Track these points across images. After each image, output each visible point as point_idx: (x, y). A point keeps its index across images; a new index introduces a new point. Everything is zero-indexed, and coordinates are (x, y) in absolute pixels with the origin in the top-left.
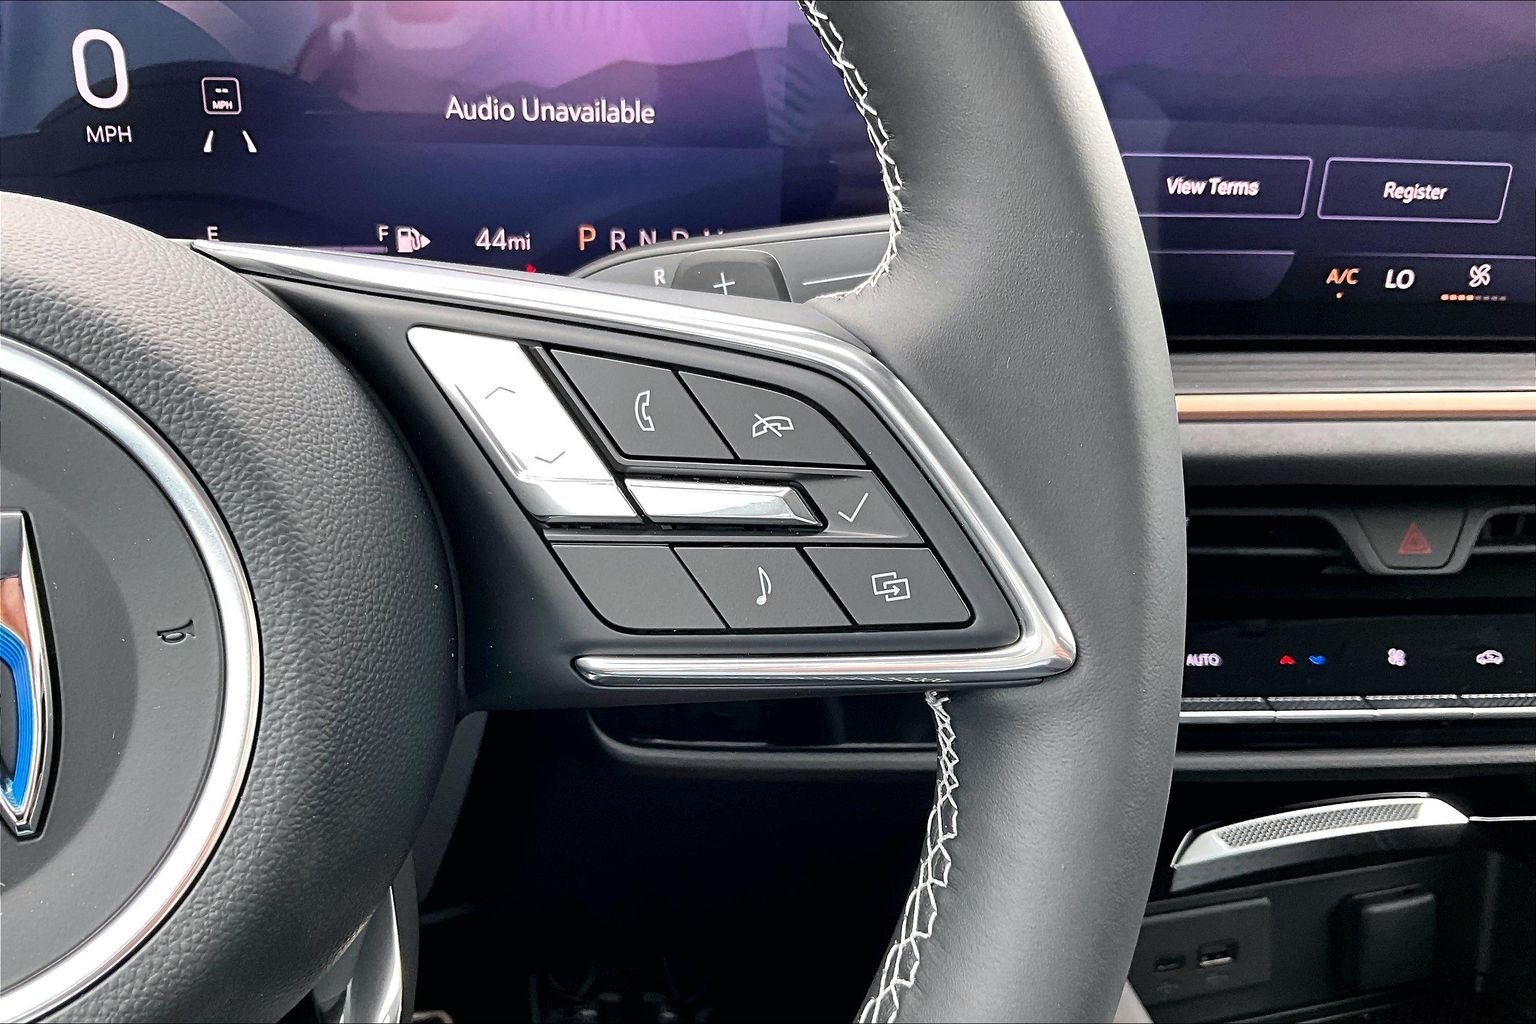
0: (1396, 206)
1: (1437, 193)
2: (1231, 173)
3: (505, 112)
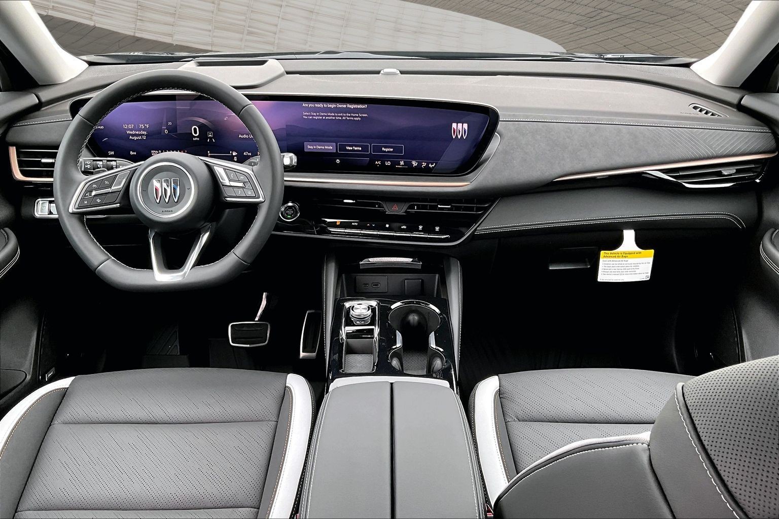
0: (385, 152)
1: (392, 150)
2: (356, 146)
3: (247, 137)
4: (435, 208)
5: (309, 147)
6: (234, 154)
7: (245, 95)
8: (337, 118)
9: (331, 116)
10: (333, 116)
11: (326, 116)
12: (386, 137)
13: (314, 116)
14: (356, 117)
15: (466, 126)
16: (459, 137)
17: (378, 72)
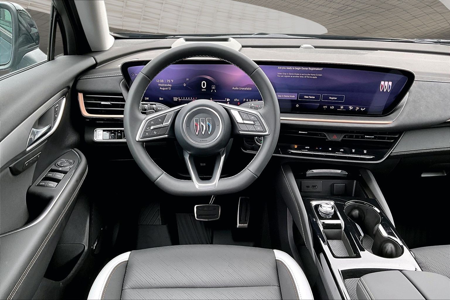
0: (331, 100)
1: (336, 98)
2: (311, 96)
3: (238, 89)
4: (363, 137)
5: (279, 96)
6: (228, 100)
7: (254, 61)
8: (300, 77)
9: (297, 76)
10: (298, 76)
11: (293, 75)
12: (333, 90)
13: (285, 75)
14: (314, 76)
15: (390, 83)
16: (385, 91)
17: (299, 47)
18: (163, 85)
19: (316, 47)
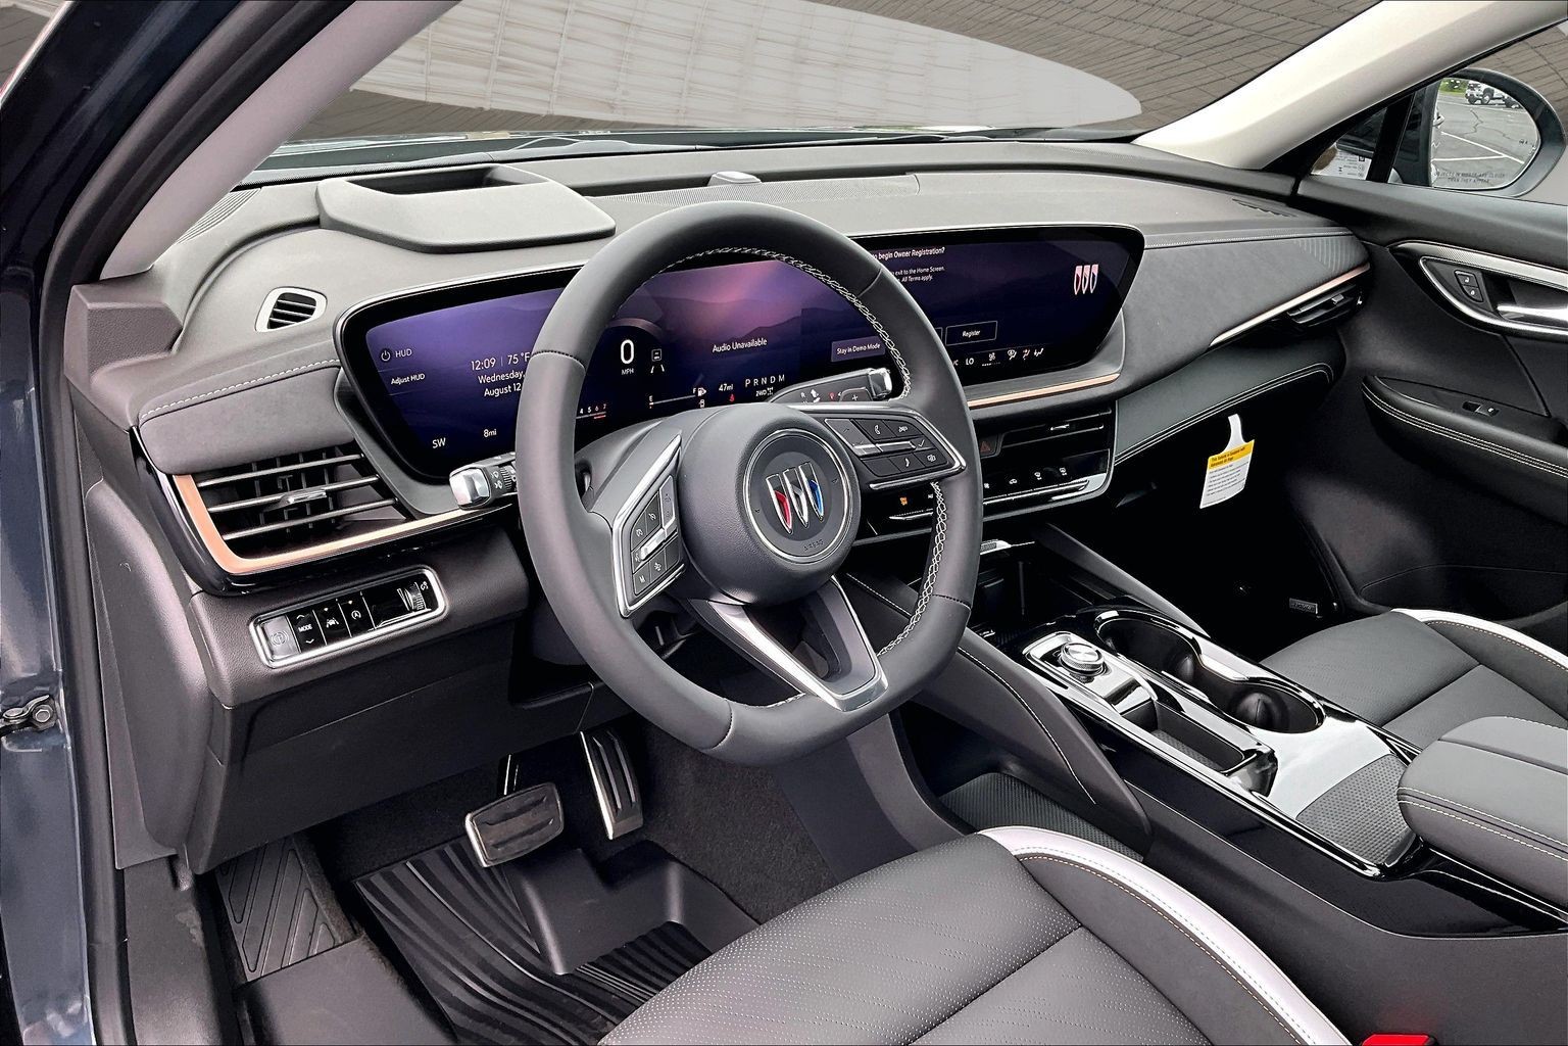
0: (966, 339)
1: (977, 333)
3: (728, 348)
4: (1047, 432)
5: (840, 351)
6: (700, 394)
14: (925, 274)
15: (1095, 269)
16: (1084, 292)
18: (494, 378)
19: (765, 177)
